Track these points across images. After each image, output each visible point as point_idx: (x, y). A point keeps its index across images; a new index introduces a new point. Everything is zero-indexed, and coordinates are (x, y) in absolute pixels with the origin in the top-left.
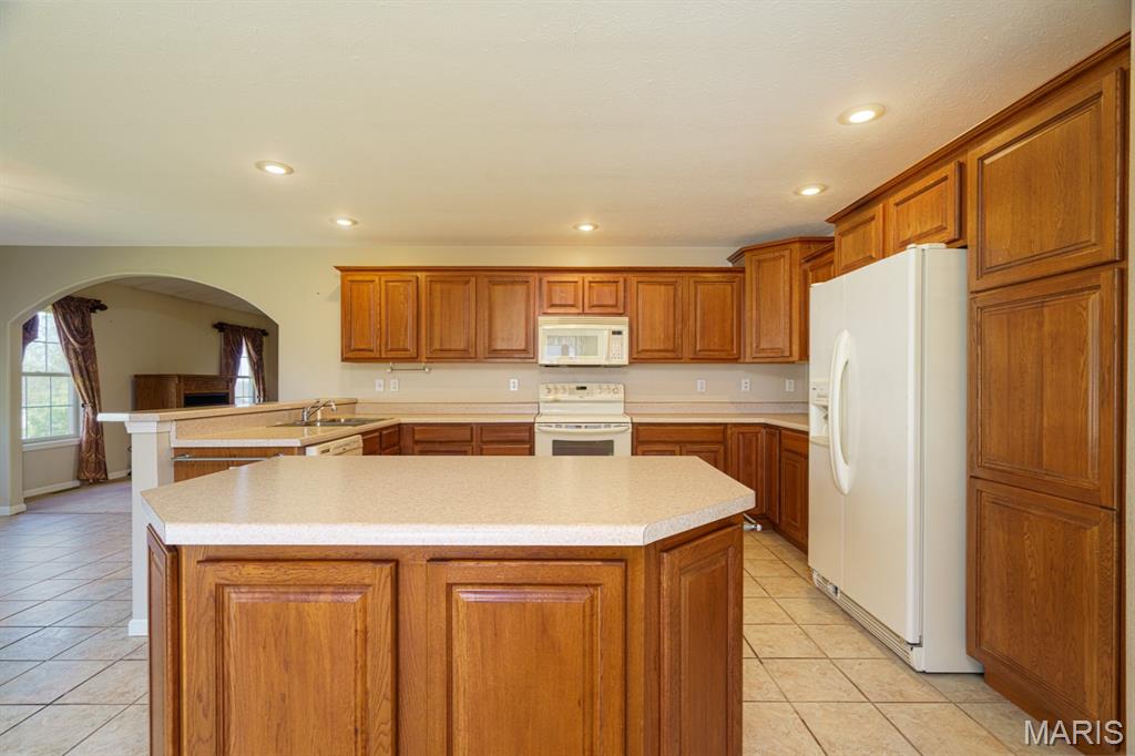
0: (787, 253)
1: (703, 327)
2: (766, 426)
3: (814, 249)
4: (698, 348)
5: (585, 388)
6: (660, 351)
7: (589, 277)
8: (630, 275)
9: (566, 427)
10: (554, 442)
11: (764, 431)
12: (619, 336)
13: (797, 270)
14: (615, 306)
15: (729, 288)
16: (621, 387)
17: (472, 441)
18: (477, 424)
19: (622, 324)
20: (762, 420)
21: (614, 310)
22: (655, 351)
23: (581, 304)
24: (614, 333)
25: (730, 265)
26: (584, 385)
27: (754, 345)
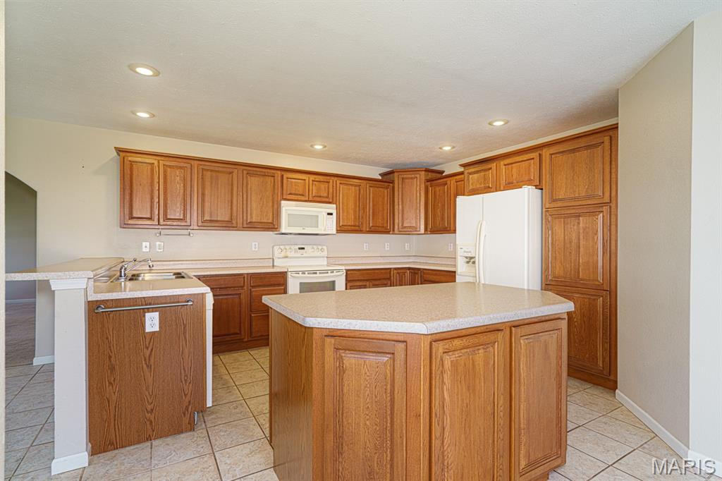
0: (418, 176)
1: (373, 213)
2: (409, 269)
3: (430, 175)
4: (371, 225)
5: (303, 248)
6: (351, 226)
7: (312, 177)
8: (336, 179)
9: (308, 274)
10: (301, 283)
11: (408, 271)
12: (331, 216)
13: (423, 186)
14: (327, 197)
15: (386, 191)
16: (325, 247)
17: (243, 286)
18: (247, 274)
19: (332, 208)
20: (407, 266)
21: (327, 200)
22: (349, 226)
23: (307, 194)
24: (329, 214)
25: (380, 178)
26: (303, 246)
27: (400, 225)
